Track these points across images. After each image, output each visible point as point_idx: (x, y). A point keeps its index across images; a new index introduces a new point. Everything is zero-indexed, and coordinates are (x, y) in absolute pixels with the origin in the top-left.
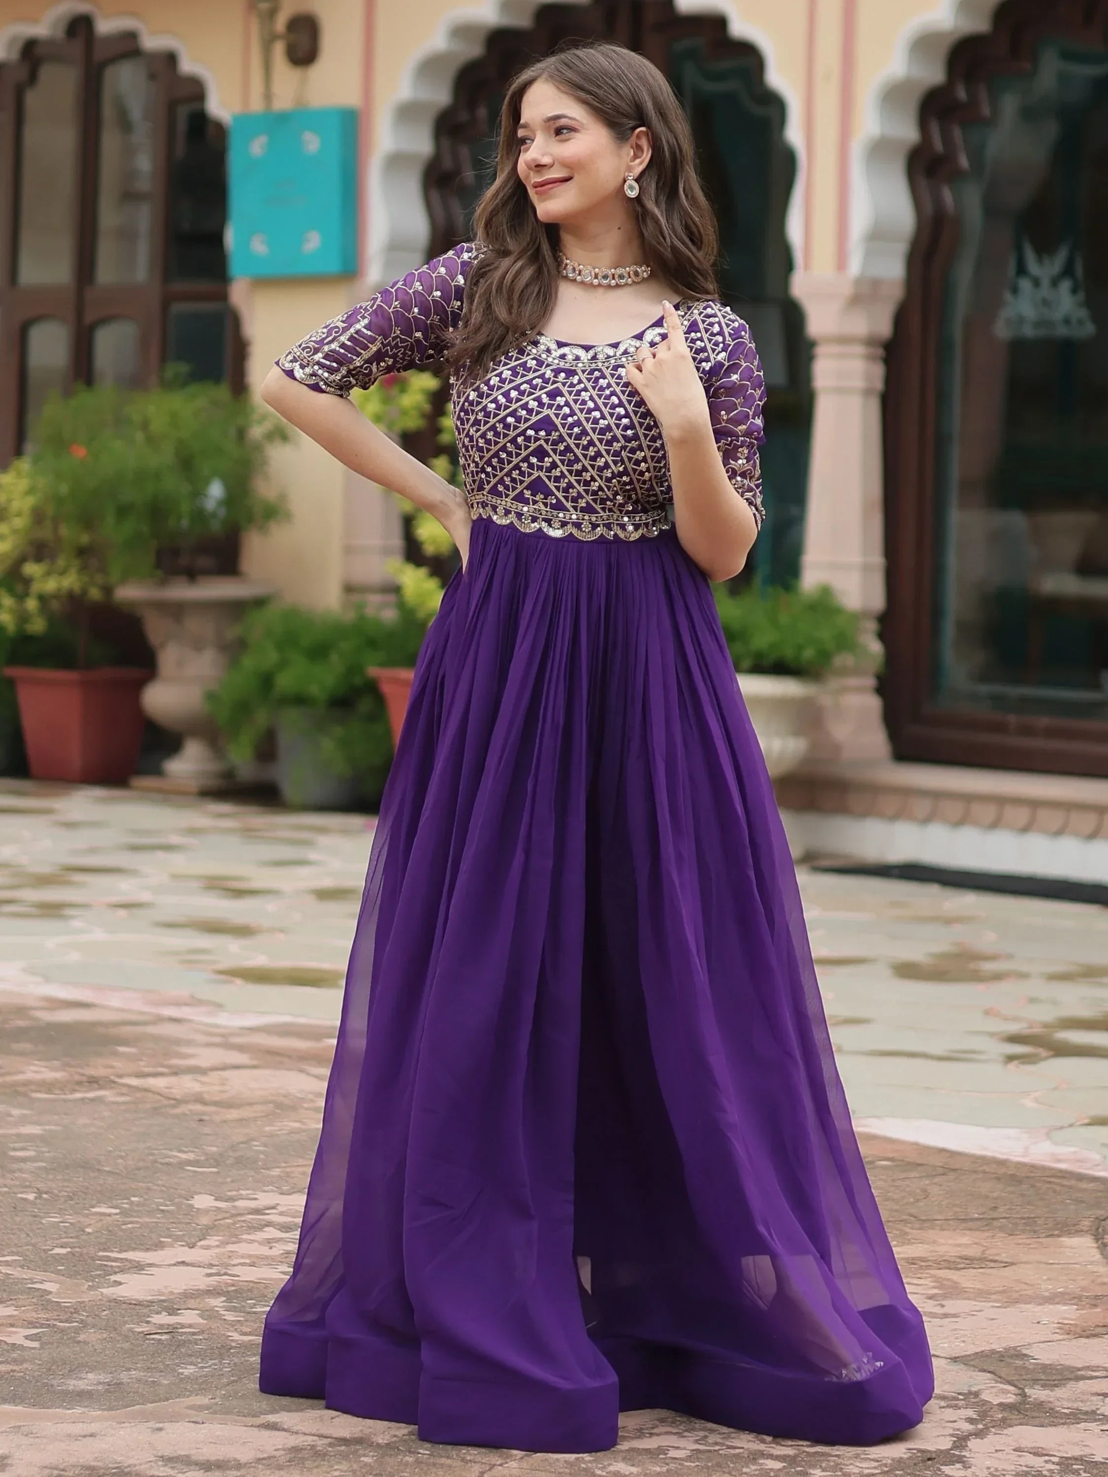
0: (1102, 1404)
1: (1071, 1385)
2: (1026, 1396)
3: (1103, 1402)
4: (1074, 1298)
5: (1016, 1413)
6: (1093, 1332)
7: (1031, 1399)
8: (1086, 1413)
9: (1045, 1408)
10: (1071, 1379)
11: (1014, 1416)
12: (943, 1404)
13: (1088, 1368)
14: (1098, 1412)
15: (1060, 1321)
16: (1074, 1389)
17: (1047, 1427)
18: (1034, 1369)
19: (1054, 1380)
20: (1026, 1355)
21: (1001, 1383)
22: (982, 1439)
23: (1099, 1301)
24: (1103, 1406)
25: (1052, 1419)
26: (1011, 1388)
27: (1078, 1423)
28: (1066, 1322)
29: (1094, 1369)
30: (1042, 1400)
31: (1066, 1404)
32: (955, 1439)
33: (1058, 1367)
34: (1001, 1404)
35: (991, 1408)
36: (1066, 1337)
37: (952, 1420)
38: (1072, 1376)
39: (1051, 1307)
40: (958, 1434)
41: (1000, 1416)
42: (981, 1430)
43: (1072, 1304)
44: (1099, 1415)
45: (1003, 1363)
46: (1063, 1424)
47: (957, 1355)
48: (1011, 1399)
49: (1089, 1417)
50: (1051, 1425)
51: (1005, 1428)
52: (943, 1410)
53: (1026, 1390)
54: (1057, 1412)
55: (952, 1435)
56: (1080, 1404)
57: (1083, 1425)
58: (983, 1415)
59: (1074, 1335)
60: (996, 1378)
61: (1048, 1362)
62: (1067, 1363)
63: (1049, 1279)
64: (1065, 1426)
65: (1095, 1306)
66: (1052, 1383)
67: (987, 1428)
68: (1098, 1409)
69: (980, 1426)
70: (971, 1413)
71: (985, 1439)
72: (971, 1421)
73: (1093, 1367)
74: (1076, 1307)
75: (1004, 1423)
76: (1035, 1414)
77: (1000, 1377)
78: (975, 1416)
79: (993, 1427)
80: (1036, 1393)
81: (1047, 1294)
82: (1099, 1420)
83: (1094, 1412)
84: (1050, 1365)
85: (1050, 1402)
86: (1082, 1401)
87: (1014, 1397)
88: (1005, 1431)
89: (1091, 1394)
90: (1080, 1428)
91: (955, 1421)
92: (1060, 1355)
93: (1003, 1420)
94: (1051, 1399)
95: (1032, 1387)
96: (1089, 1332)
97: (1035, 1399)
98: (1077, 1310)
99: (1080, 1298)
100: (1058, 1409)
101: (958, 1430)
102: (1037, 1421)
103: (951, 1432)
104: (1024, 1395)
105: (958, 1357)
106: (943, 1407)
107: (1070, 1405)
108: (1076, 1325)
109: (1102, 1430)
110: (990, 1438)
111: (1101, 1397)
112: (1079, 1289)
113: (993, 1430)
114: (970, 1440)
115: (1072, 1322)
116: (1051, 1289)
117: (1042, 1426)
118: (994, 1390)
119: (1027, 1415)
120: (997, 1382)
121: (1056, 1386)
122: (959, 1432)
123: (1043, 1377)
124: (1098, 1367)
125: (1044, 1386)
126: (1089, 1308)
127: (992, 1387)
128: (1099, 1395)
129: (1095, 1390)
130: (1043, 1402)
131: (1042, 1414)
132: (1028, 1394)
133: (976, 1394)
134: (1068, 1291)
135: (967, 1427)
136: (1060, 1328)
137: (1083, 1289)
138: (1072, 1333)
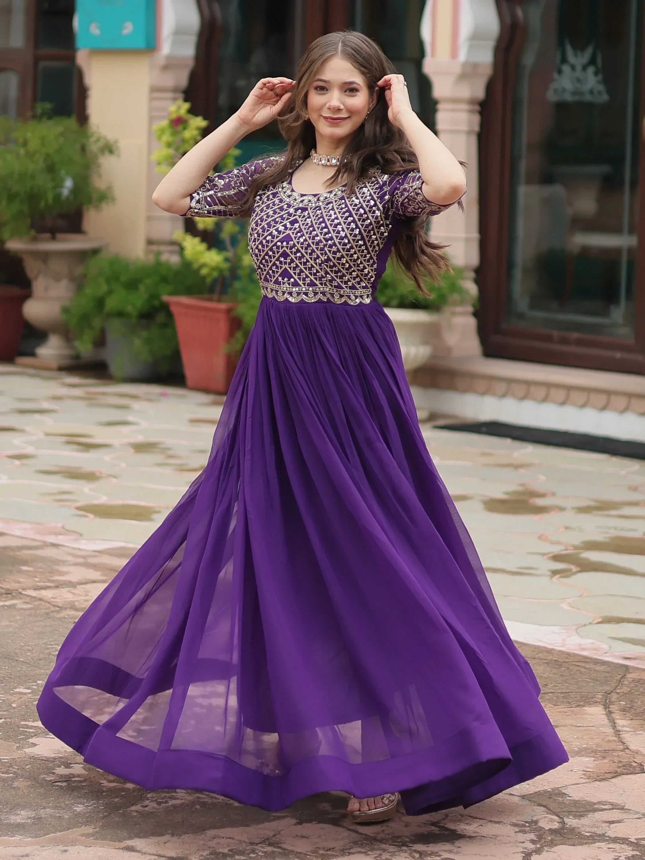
0: (608, 829)
1: (590, 815)
2: (564, 823)
3: (609, 827)
4: (592, 752)
5: (559, 836)
6: (603, 777)
7: (568, 826)
8: (599, 835)
9: (576, 832)
10: (590, 811)
11: (558, 838)
12: (517, 829)
13: (600, 803)
14: (606, 835)
15: (584, 769)
16: (592, 818)
17: (577, 846)
18: (569, 804)
19: (581, 812)
20: (564, 794)
21: (550, 814)
22: (539, 855)
23: (607, 754)
24: (609, 830)
25: (580, 840)
26: (556, 818)
27: (595, 843)
28: (588, 770)
29: (604, 803)
30: (573, 826)
31: (588, 829)
32: (524, 855)
33: (583, 802)
34: (550, 830)
35: (545, 833)
36: (587, 781)
37: (522, 841)
38: (590, 809)
39: (579, 758)
40: (525, 852)
41: (550, 838)
42: (539, 848)
43: (591, 757)
44: (606, 837)
45: (551, 799)
46: (586, 844)
47: (524, 794)
48: (556, 826)
49: (601, 839)
50: (579, 845)
51: (552, 847)
52: (517, 834)
53: (565, 819)
54: (582, 835)
55: (522, 852)
56: (596, 829)
57: (597, 844)
58: (540, 837)
59: (592, 779)
60: (547, 811)
61: (577, 799)
62: (588, 799)
63: (578, 738)
64: (587, 845)
65: (604, 758)
66: (579, 814)
67: (542, 846)
68: (606, 832)
69: (538, 846)
70: (532, 836)
71: (541, 855)
72: (533, 842)
73: (604, 802)
74: (593, 759)
75: (552, 844)
76: (570, 837)
77: (549, 810)
78: (535, 839)
79: (545, 846)
80: (571, 822)
81: (576, 749)
82: (607, 840)
83: (604, 835)
84: (579, 801)
85: (578, 828)
86: (597, 827)
87: (558, 824)
88: (553, 849)
89: (602, 822)
90: (595, 847)
91: (524, 842)
92: (584, 793)
93: (552, 841)
94: (579, 826)
95: (568, 817)
96: (601, 777)
97: (570, 825)
98: (594, 761)
99: (595, 752)
100: (583, 833)
101: (526, 848)
102: (571, 842)
103: (522, 850)
104: (563, 823)
105: (525, 796)
106: (517, 832)
107: (590, 830)
108: (593, 772)
109: (608, 848)
110: (545, 854)
111: (608, 824)
112: (595, 746)
113: (546, 848)
114: (532, 856)
115: (591, 770)
116: (578, 745)
117: (574, 845)
118: (546, 820)
119: (565, 837)
120: (548, 813)
121: (582, 816)
122: (526, 850)
123: (574, 810)
124: (606, 802)
125: (575, 816)
126: (601, 759)
127: (545, 817)
128: (607, 822)
129: (605, 819)
130: (574, 828)
131: (574, 837)
132: (566, 822)
133: (536, 822)
134: (589, 746)
135: (531, 846)
136: (584, 775)
137: (597, 745)
138: (591, 778)
